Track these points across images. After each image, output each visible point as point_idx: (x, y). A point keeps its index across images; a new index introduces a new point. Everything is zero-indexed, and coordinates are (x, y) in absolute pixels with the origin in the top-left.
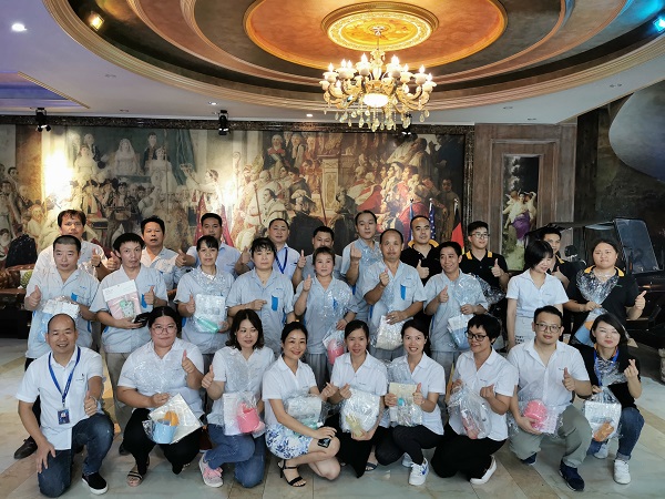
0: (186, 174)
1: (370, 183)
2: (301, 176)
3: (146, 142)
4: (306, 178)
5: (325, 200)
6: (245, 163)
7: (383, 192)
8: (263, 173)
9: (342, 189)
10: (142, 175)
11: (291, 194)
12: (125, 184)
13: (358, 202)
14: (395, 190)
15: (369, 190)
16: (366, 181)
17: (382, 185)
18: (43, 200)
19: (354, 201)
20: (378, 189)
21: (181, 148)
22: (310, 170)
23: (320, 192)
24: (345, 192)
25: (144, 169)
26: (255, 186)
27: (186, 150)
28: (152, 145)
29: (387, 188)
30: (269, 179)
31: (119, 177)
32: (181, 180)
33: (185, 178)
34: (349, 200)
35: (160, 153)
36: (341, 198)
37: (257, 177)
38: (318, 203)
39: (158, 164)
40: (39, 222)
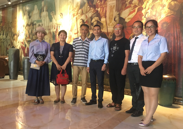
0: (52, 16)
1: (135, 6)
2: (96, 9)
3: (41, 5)
4: (99, 10)
5: (108, 22)
6: (73, 7)
7: (143, 12)
8: (80, 11)
9: (118, 13)
10: (40, 19)
11: (91, 20)
12: (35, 24)
13: (127, 20)
14: (152, 8)
15: (134, 11)
16: (132, 6)
17: (144, 6)
18: (17, 33)
19: (124, 19)
20: (140, 9)
21: (51, 5)
22: (101, 5)
23: (106, 17)
24: (119, 15)
25: (40, 17)
26: (76, 18)
27: (53, 5)
28: (43, 5)
29: (147, 8)
30: (82, 14)
31: (34, 21)
32: (51, 20)
33: (52, 18)
34: (122, 20)
35: (45, 9)
36: (117, 19)
37: (77, 14)
38: (104, 24)
39: (44, 13)
40: (16, 41)
